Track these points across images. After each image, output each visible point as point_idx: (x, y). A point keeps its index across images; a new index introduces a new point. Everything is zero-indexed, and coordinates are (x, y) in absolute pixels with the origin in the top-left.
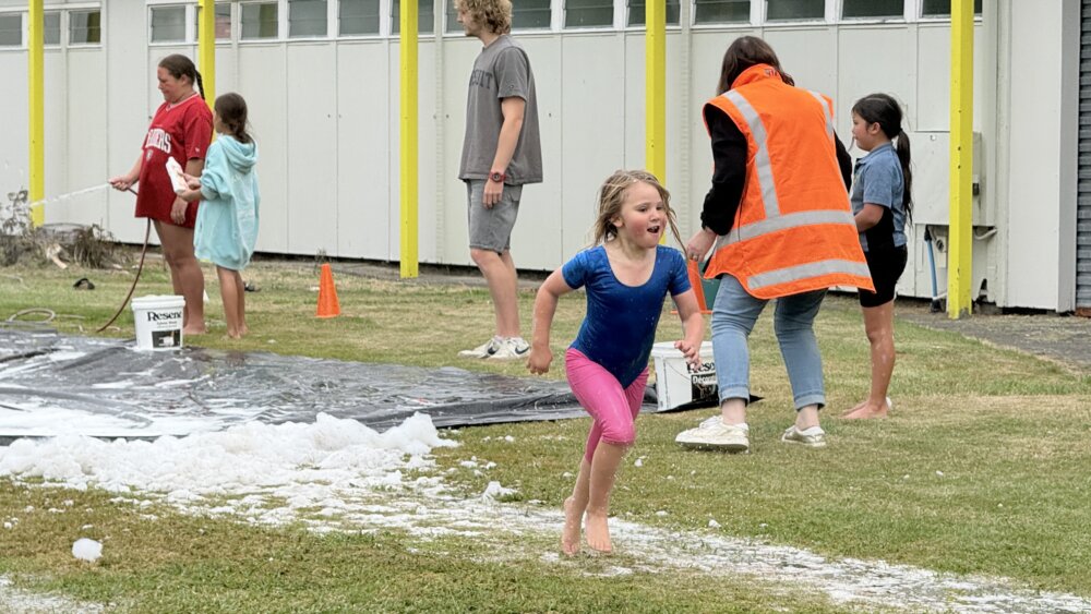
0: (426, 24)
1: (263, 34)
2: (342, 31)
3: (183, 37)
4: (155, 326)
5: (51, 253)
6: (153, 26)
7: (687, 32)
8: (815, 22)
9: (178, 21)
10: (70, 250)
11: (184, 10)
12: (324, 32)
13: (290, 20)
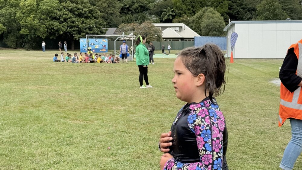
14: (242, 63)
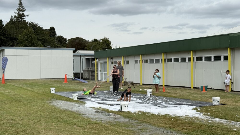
0: (165, 61)
1: (146, 63)
2: (155, 62)
3: (138, 63)
4: (150, 93)
5: (129, 84)
6: (135, 62)
7: (195, 62)
8: (210, 61)
9: (137, 61)
10: (131, 84)
11: (138, 61)
12: (153, 62)
13: (150, 61)
14: (13, 84)
